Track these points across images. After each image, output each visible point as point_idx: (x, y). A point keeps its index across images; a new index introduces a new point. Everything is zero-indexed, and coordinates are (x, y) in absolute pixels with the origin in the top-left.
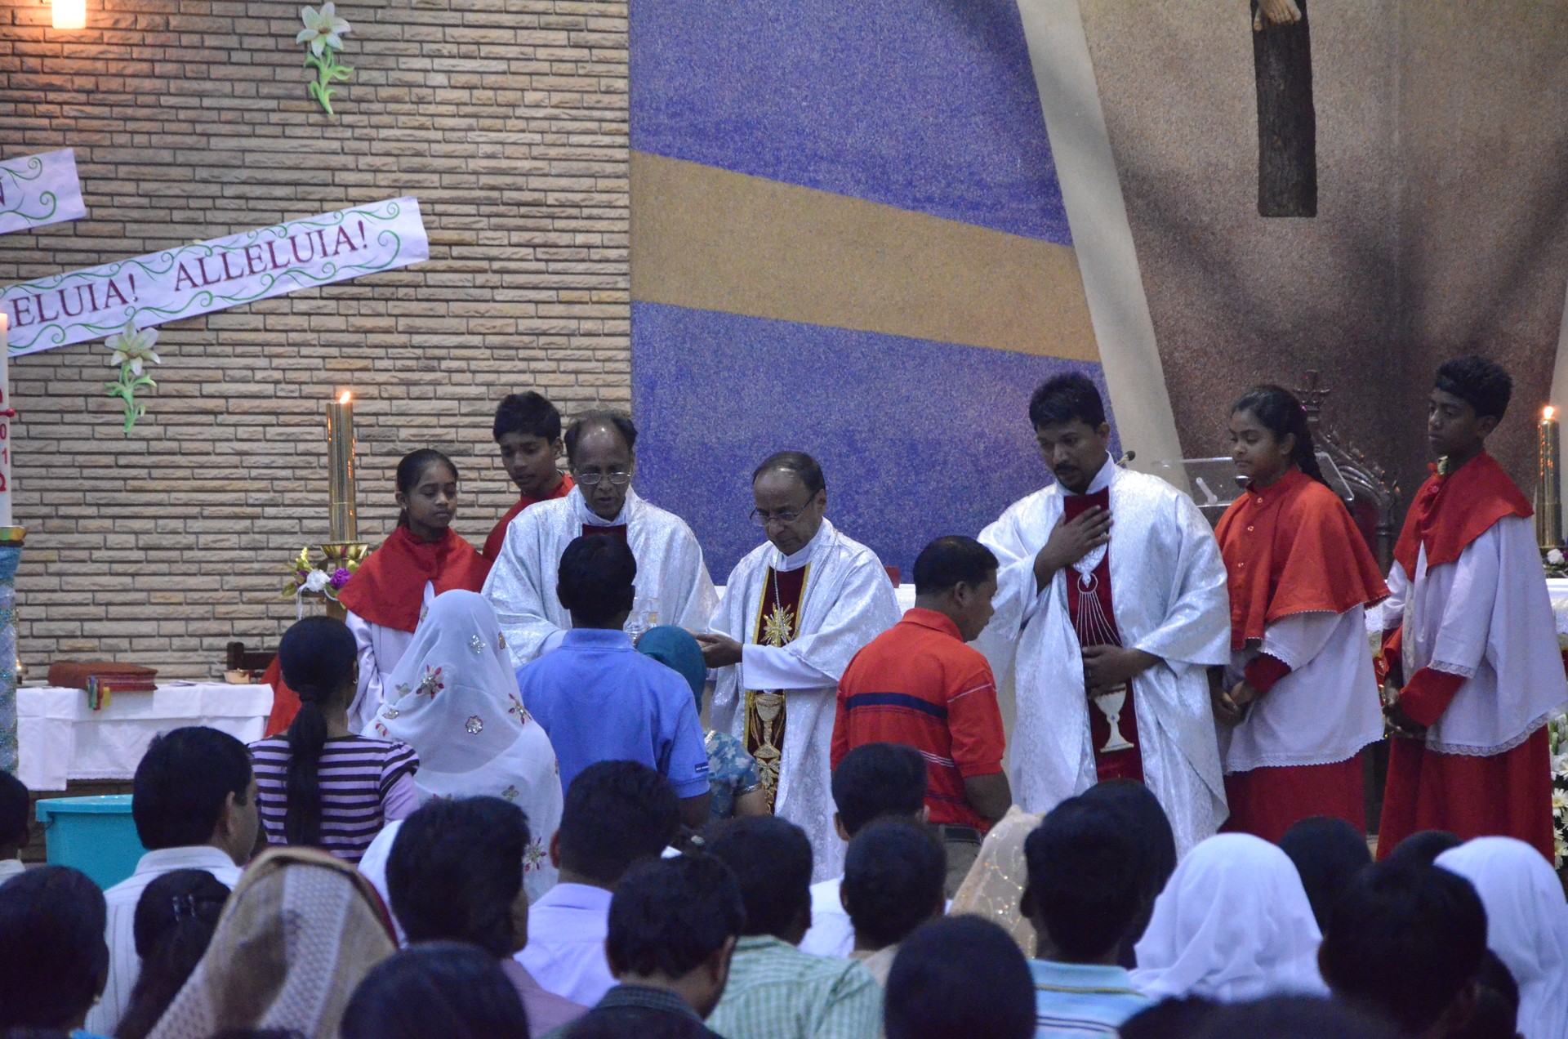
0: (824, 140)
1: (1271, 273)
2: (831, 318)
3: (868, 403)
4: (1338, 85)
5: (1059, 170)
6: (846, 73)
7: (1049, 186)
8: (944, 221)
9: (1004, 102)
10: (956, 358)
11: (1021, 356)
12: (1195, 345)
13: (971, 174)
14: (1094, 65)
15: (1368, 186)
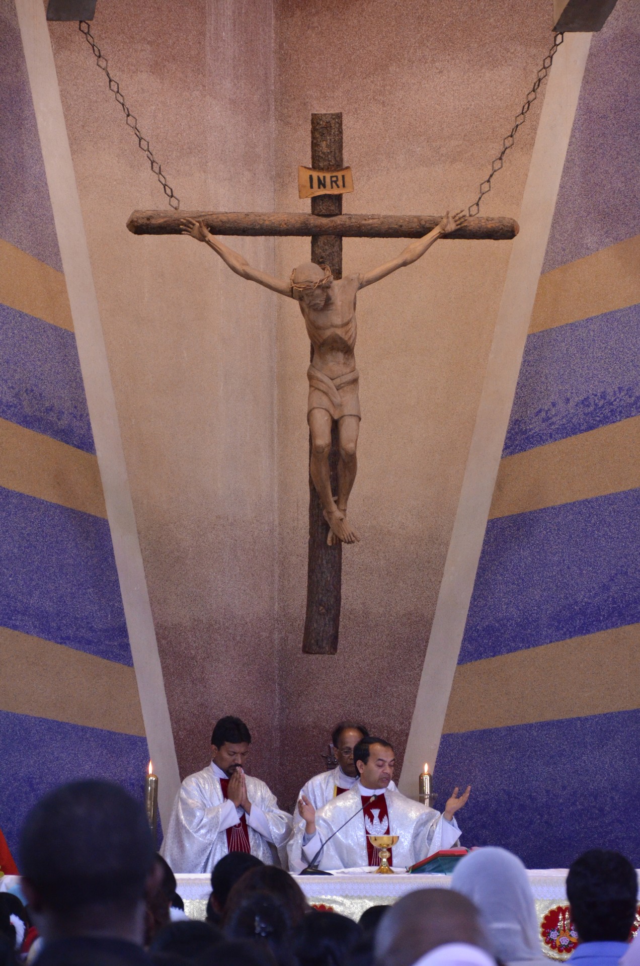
0: (19, 601)
1: (222, 685)
2: (23, 709)
3: (39, 761)
4: (251, 575)
5: (127, 621)
6: (30, 561)
7: (123, 631)
8: (75, 651)
9: (102, 580)
10: (81, 734)
11: (110, 733)
12: (188, 727)
13: (88, 623)
14: (143, 560)
15: (265, 634)
